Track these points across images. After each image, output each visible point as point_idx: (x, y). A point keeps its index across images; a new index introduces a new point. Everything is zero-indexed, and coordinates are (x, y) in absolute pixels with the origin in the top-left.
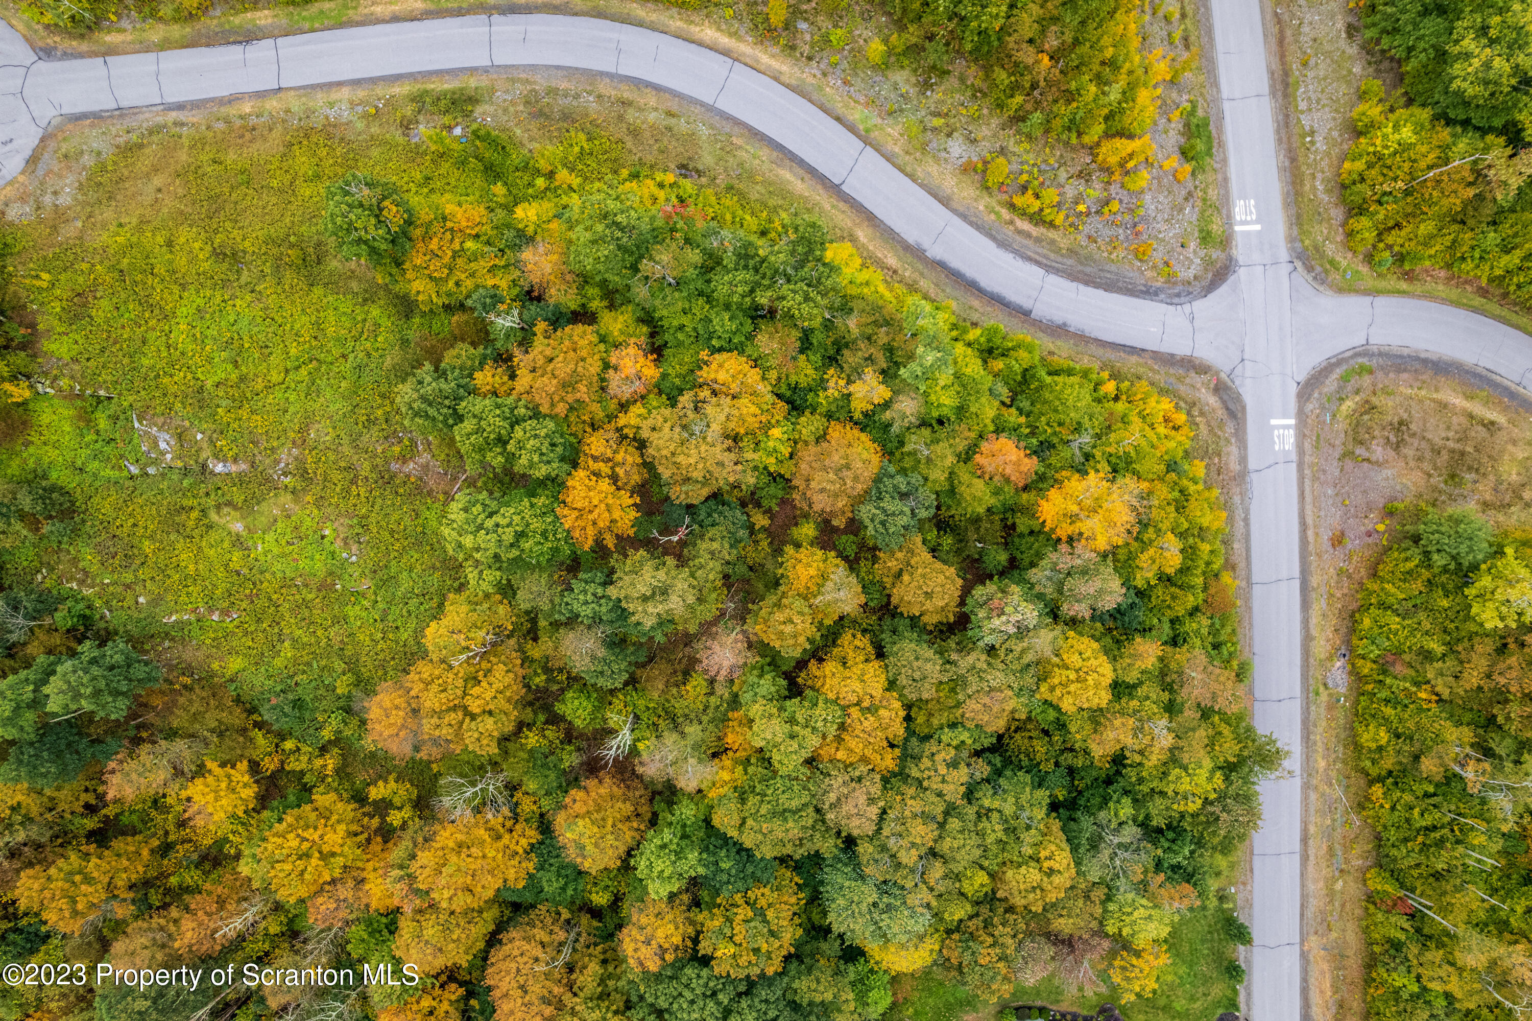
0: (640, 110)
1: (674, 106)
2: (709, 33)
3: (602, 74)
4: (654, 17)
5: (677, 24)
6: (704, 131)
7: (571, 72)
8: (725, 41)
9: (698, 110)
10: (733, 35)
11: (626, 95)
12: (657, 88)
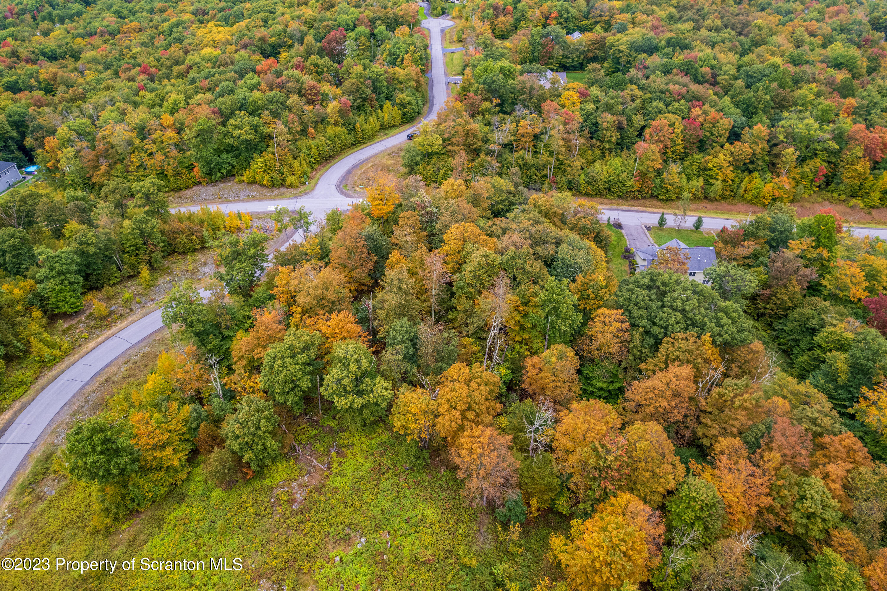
0: (116, 374)
1: (121, 360)
2: (91, 345)
3: (82, 388)
4: (63, 366)
5: (76, 357)
6: (145, 350)
7: (69, 402)
8: (99, 339)
9: (132, 351)
10: (98, 336)
11: (103, 379)
12: (107, 366)
